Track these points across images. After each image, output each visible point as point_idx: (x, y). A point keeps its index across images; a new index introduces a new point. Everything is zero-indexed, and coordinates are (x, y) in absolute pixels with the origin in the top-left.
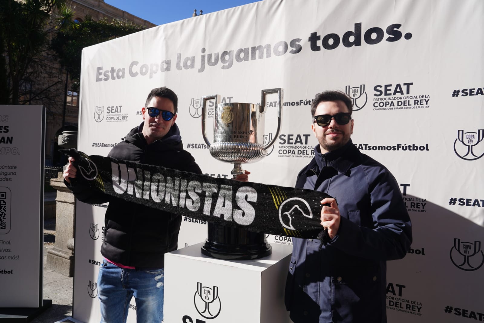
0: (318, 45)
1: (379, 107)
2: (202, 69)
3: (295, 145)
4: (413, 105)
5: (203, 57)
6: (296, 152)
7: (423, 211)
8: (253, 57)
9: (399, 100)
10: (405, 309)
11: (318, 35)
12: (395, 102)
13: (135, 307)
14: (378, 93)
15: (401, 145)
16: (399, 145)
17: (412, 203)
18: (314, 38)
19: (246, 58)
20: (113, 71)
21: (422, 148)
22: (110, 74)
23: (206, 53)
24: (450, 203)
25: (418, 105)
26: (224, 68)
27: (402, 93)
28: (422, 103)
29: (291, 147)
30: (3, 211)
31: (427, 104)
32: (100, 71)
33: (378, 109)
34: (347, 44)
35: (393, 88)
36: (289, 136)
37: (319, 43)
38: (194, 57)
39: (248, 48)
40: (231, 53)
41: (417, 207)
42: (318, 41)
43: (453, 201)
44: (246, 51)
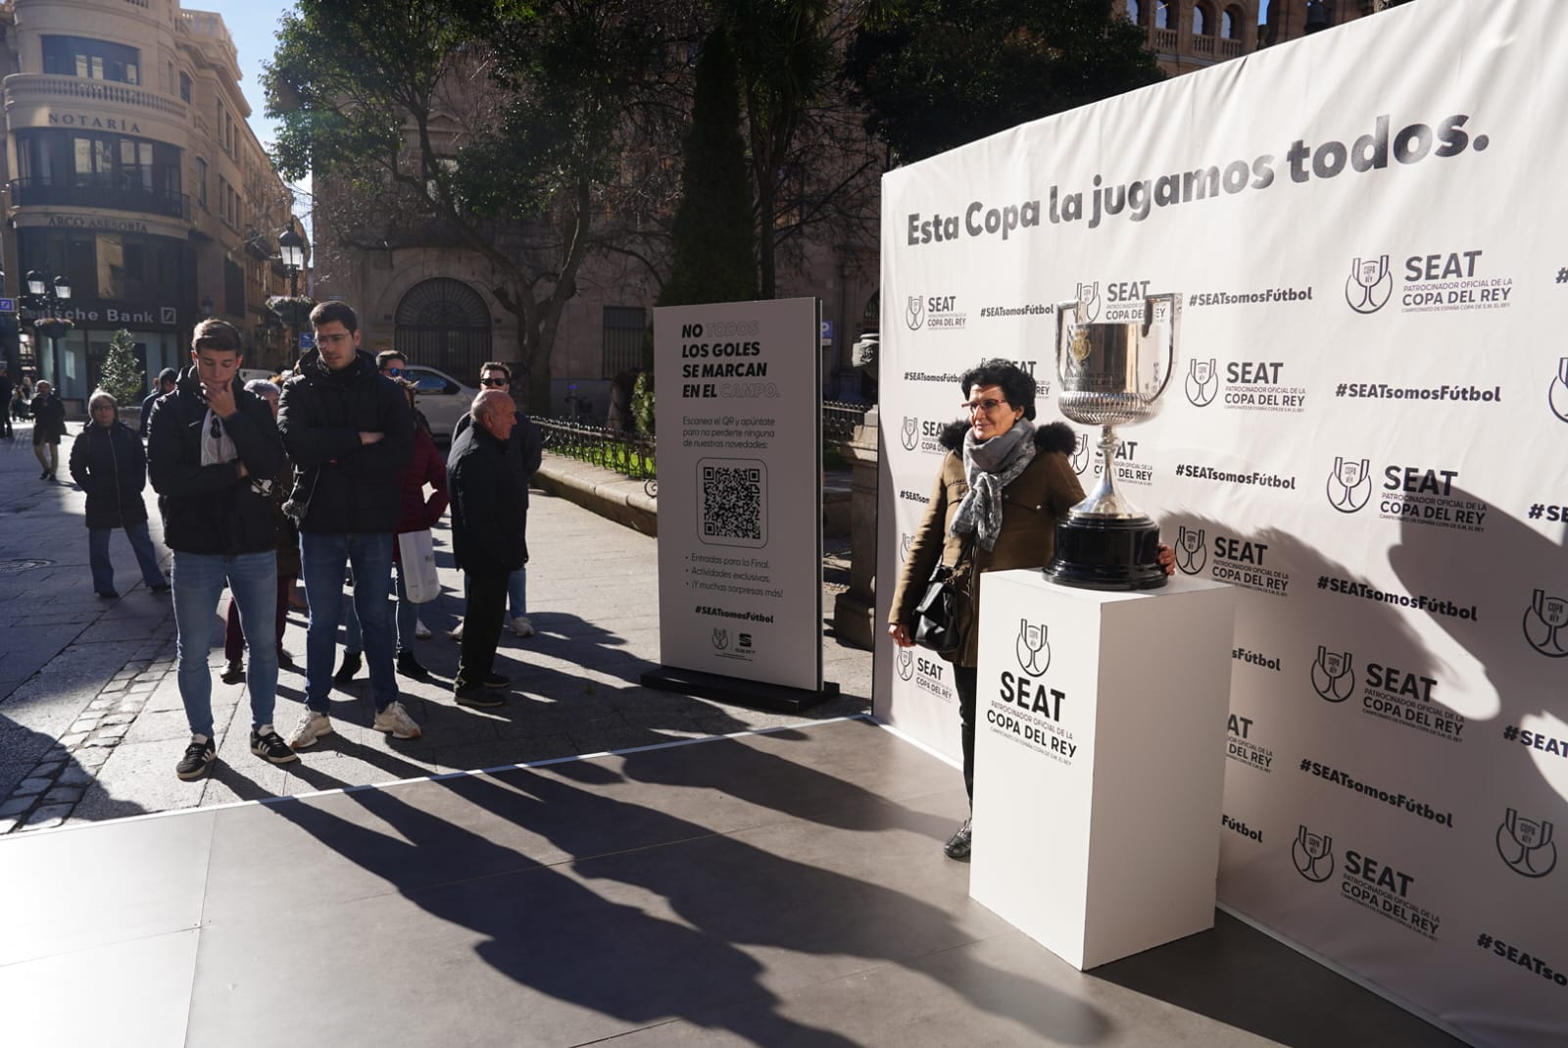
0: (1304, 169)
1: (1413, 306)
2: (1095, 223)
3: (1254, 385)
4: (1478, 301)
5: (1097, 194)
6: (1256, 400)
7: (1477, 529)
8: (1188, 196)
9: (1451, 290)
10: (1433, 727)
11: (1305, 146)
12: (1445, 295)
14: (1414, 274)
15: (1448, 387)
16: (1444, 389)
17: (1458, 512)
18: (1298, 153)
19: (1174, 199)
20: (937, 222)
21: (1488, 396)
23: (1102, 187)
25: (1488, 300)
26: (1133, 218)
27: (1460, 275)
28: (1496, 297)
29: (1248, 389)
30: (755, 505)
31: (1505, 298)
33: (1411, 310)
35: (1442, 263)
36: (1245, 365)
37: (1307, 164)
39: (1178, 176)
40: (1148, 185)
41: (1468, 521)
44: (1173, 181)
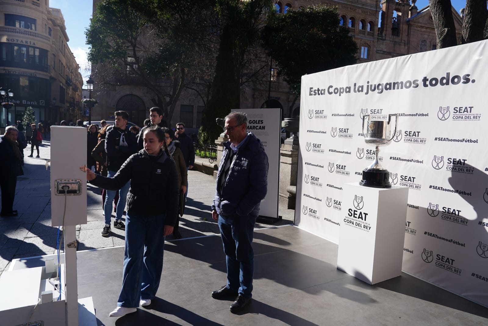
0: (427, 84)
1: (455, 119)
2: (367, 93)
3: (412, 137)
4: (472, 119)
5: (368, 86)
6: (413, 141)
7: (472, 174)
8: (394, 88)
9: (465, 116)
10: (460, 222)
11: (427, 78)
14: (456, 111)
16: (463, 140)
17: (467, 169)
18: (425, 80)
19: (390, 88)
20: (318, 90)
21: (474, 142)
22: (317, 92)
23: (370, 84)
24: (485, 170)
25: (474, 119)
26: (378, 93)
27: (468, 112)
28: (477, 118)
29: (410, 138)
31: (479, 118)
32: (312, 90)
33: (455, 120)
34: (442, 84)
35: (463, 109)
36: (410, 132)
38: (363, 86)
39: (391, 83)
41: (469, 172)
42: (427, 82)
43: (487, 169)
44: (390, 84)
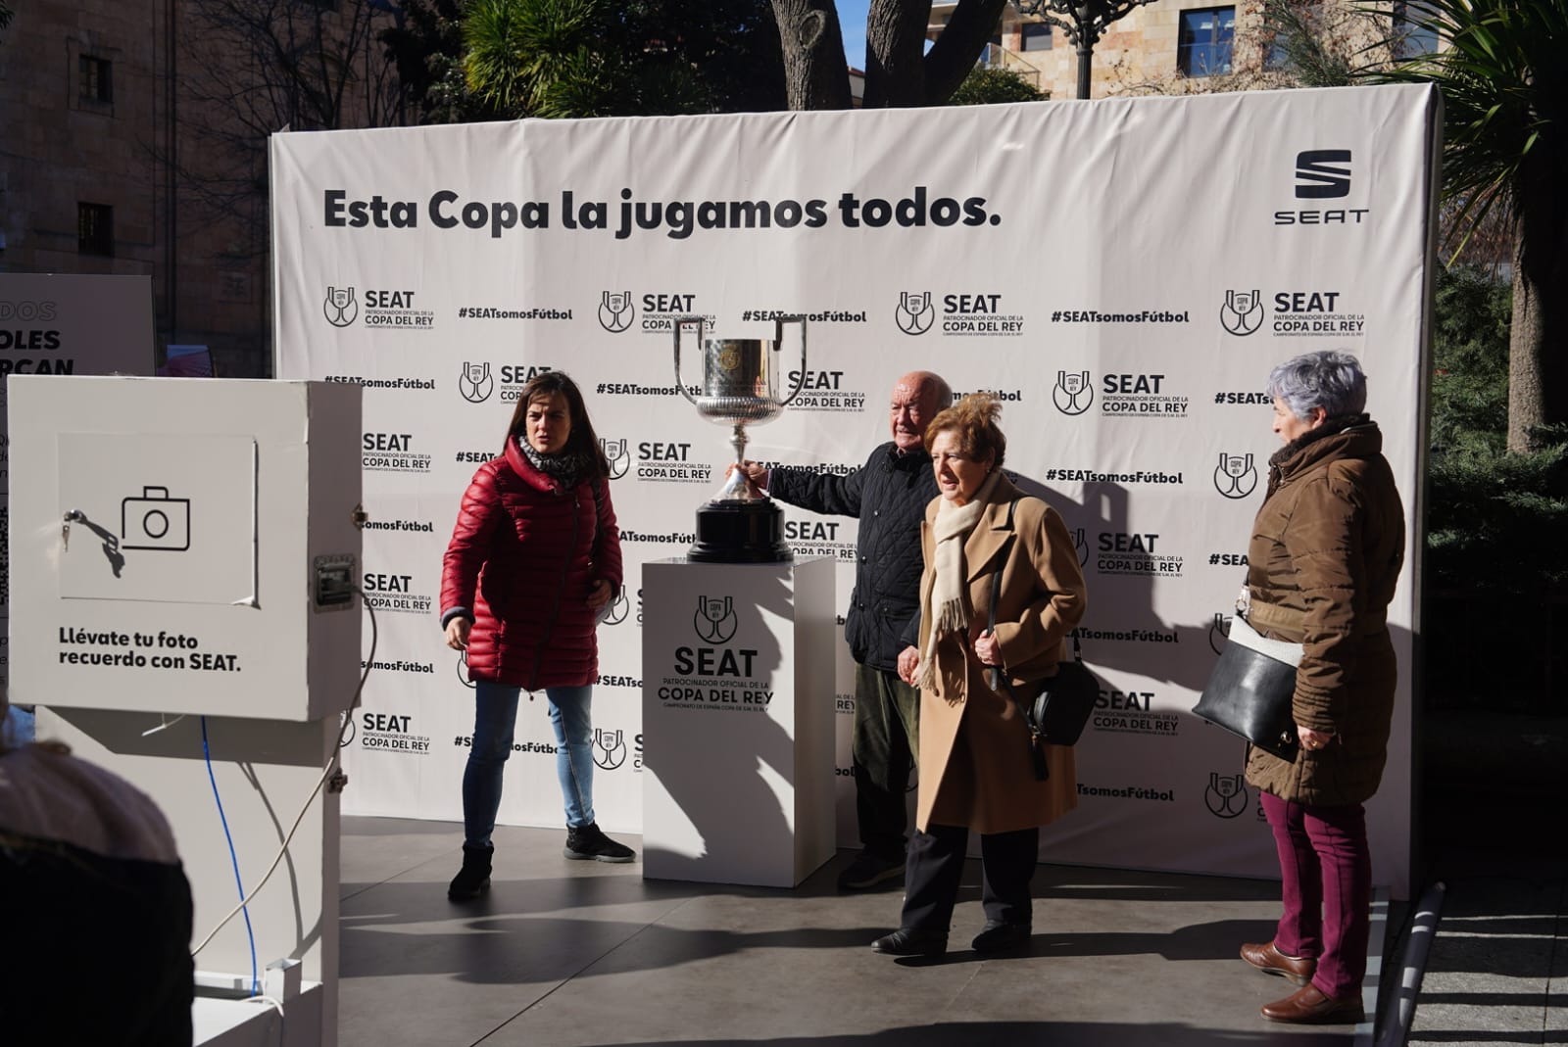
0: (855, 217)
2: (624, 233)
3: (817, 390)
5: (626, 208)
6: (819, 403)
8: (735, 223)
11: (855, 198)
12: (976, 324)
13: (471, 741)
18: (848, 203)
19: (720, 222)
20: (378, 204)
21: (1012, 397)
22: (369, 211)
23: (633, 201)
24: (1048, 477)
26: (673, 235)
29: (811, 394)
32: (337, 201)
34: (904, 221)
37: (857, 213)
38: (604, 205)
39: (724, 204)
40: (690, 206)
42: (854, 210)
43: (1051, 475)
44: (720, 208)
